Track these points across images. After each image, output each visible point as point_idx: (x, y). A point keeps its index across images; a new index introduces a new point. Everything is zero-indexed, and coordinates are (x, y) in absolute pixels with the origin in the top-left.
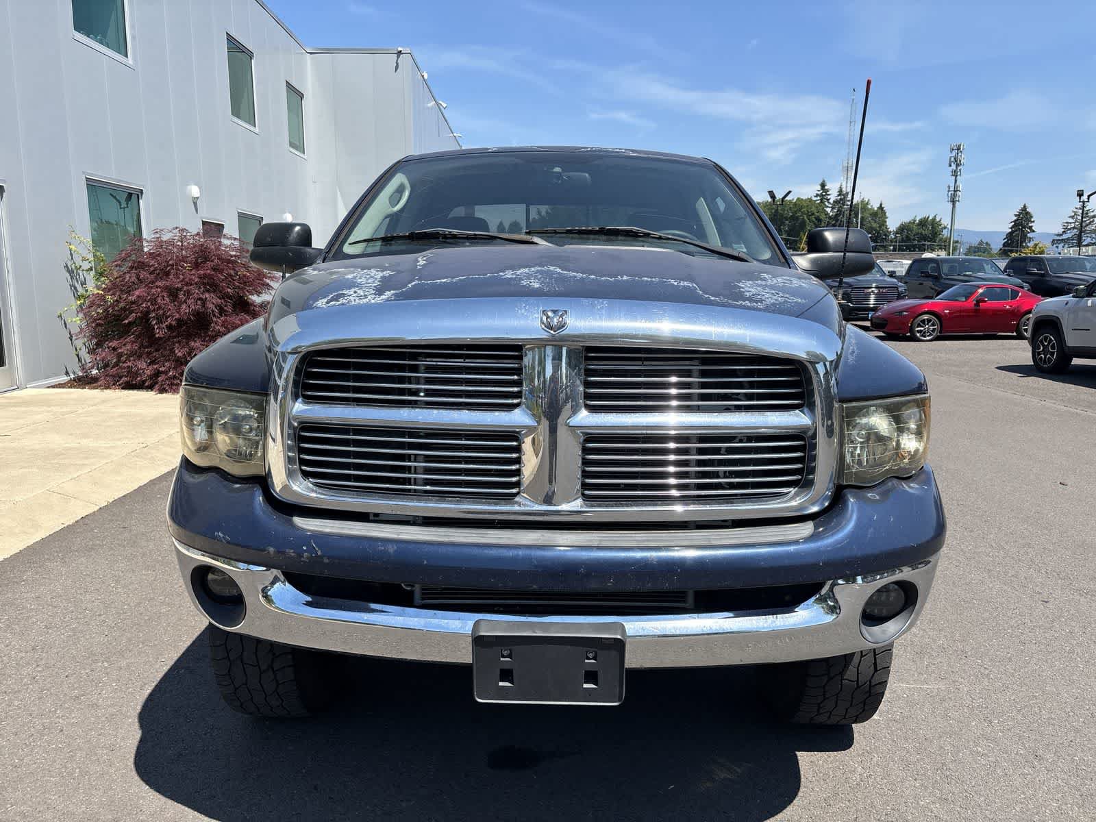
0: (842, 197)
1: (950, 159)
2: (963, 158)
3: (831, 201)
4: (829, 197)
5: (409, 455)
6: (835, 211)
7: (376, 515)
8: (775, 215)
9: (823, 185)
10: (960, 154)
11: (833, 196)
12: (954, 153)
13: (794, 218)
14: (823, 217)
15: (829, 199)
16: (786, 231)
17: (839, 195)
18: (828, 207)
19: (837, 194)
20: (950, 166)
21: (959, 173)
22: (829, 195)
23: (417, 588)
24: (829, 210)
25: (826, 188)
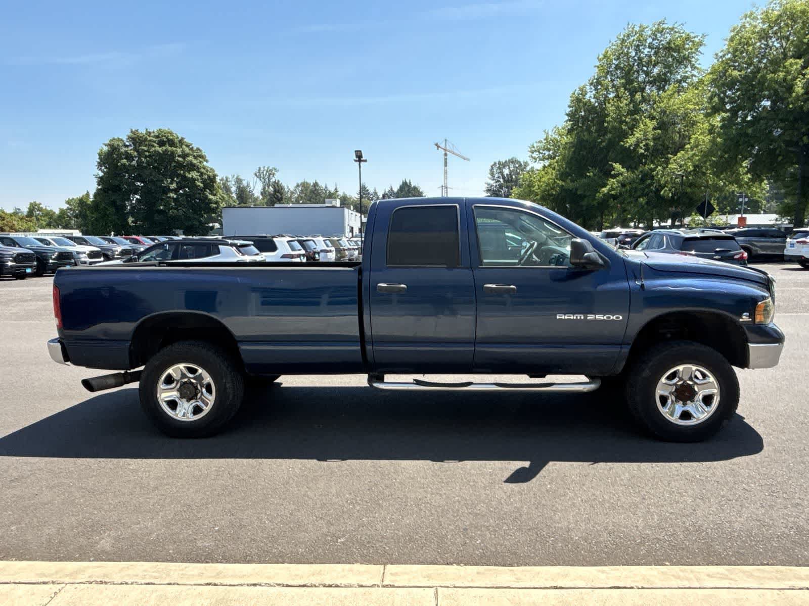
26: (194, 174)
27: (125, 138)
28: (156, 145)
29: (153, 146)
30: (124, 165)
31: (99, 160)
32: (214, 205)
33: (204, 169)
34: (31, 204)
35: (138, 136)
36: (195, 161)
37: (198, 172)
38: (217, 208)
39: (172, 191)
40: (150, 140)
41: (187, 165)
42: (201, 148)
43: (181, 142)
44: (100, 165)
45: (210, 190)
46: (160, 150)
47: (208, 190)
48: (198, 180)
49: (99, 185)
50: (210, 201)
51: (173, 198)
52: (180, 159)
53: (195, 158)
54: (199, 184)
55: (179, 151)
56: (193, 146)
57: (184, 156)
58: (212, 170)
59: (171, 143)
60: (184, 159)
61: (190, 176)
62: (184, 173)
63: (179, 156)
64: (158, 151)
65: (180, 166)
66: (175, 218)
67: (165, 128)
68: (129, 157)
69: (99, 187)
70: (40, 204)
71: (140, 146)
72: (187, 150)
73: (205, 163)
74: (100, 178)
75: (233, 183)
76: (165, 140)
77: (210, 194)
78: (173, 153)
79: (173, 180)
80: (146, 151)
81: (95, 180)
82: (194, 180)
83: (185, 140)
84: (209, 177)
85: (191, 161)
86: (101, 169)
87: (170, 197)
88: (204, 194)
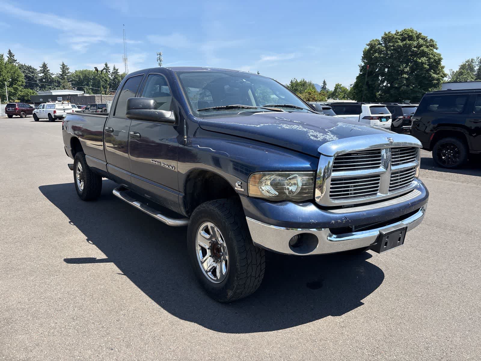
0: (116, 71)
1: (157, 58)
2: (162, 58)
3: (111, 72)
4: (109, 70)
5: (349, 186)
6: (113, 77)
7: (344, 206)
8: (85, 77)
9: (106, 65)
10: (161, 57)
11: (111, 70)
12: (159, 56)
13: (94, 79)
14: (108, 79)
15: (110, 71)
16: (91, 85)
17: (114, 70)
18: (109, 75)
19: (113, 69)
20: (158, 61)
21: (161, 65)
22: (109, 69)
23: (354, 226)
24: (110, 76)
25: (108, 66)
26: (424, 59)
27: (380, 39)
28: (399, 41)
29: (398, 42)
30: (376, 57)
31: (363, 56)
32: (435, 82)
33: (432, 54)
34: (336, 85)
35: (389, 36)
36: (426, 50)
37: (427, 57)
38: (438, 84)
39: (406, 73)
40: (396, 38)
41: (420, 53)
42: (434, 39)
43: (419, 36)
44: (363, 58)
45: (434, 70)
46: (401, 44)
47: (432, 71)
48: (425, 64)
49: (361, 72)
50: (433, 79)
51: (406, 78)
52: (415, 49)
53: (427, 47)
54: (426, 66)
55: (415, 43)
56: (428, 38)
57: (419, 46)
58: (440, 55)
59: (411, 38)
60: (419, 49)
61: (420, 61)
62: (416, 59)
63: (414, 47)
64: (400, 45)
65: (415, 54)
66: (405, 92)
67: (408, 28)
68: (380, 52)
69: (361, 73)
70: (341, 85)
71: (388, 43)
72: (421, 41)
73: (435, 50)
74: (362, 67)
75: (477, 63)
76: (407, 36)
77: (433, 73)
78: (410, 45)
79: (407, 65)
80: (392, 46)
81: (359, 69)
82: (422, 63)
83: (422, 35)
84: (435, 60)
85: (423, 50)
86: (364, 62)
87: (403, 77)
88: (428, 73)
